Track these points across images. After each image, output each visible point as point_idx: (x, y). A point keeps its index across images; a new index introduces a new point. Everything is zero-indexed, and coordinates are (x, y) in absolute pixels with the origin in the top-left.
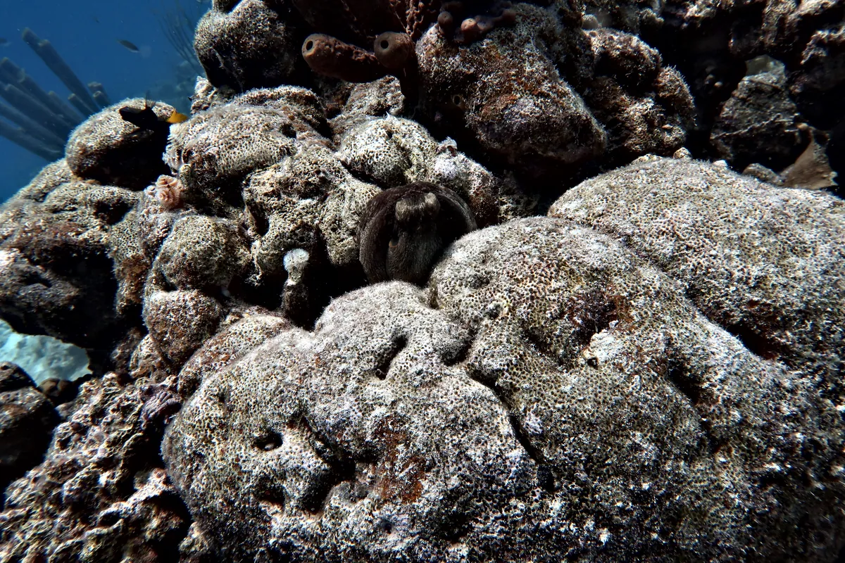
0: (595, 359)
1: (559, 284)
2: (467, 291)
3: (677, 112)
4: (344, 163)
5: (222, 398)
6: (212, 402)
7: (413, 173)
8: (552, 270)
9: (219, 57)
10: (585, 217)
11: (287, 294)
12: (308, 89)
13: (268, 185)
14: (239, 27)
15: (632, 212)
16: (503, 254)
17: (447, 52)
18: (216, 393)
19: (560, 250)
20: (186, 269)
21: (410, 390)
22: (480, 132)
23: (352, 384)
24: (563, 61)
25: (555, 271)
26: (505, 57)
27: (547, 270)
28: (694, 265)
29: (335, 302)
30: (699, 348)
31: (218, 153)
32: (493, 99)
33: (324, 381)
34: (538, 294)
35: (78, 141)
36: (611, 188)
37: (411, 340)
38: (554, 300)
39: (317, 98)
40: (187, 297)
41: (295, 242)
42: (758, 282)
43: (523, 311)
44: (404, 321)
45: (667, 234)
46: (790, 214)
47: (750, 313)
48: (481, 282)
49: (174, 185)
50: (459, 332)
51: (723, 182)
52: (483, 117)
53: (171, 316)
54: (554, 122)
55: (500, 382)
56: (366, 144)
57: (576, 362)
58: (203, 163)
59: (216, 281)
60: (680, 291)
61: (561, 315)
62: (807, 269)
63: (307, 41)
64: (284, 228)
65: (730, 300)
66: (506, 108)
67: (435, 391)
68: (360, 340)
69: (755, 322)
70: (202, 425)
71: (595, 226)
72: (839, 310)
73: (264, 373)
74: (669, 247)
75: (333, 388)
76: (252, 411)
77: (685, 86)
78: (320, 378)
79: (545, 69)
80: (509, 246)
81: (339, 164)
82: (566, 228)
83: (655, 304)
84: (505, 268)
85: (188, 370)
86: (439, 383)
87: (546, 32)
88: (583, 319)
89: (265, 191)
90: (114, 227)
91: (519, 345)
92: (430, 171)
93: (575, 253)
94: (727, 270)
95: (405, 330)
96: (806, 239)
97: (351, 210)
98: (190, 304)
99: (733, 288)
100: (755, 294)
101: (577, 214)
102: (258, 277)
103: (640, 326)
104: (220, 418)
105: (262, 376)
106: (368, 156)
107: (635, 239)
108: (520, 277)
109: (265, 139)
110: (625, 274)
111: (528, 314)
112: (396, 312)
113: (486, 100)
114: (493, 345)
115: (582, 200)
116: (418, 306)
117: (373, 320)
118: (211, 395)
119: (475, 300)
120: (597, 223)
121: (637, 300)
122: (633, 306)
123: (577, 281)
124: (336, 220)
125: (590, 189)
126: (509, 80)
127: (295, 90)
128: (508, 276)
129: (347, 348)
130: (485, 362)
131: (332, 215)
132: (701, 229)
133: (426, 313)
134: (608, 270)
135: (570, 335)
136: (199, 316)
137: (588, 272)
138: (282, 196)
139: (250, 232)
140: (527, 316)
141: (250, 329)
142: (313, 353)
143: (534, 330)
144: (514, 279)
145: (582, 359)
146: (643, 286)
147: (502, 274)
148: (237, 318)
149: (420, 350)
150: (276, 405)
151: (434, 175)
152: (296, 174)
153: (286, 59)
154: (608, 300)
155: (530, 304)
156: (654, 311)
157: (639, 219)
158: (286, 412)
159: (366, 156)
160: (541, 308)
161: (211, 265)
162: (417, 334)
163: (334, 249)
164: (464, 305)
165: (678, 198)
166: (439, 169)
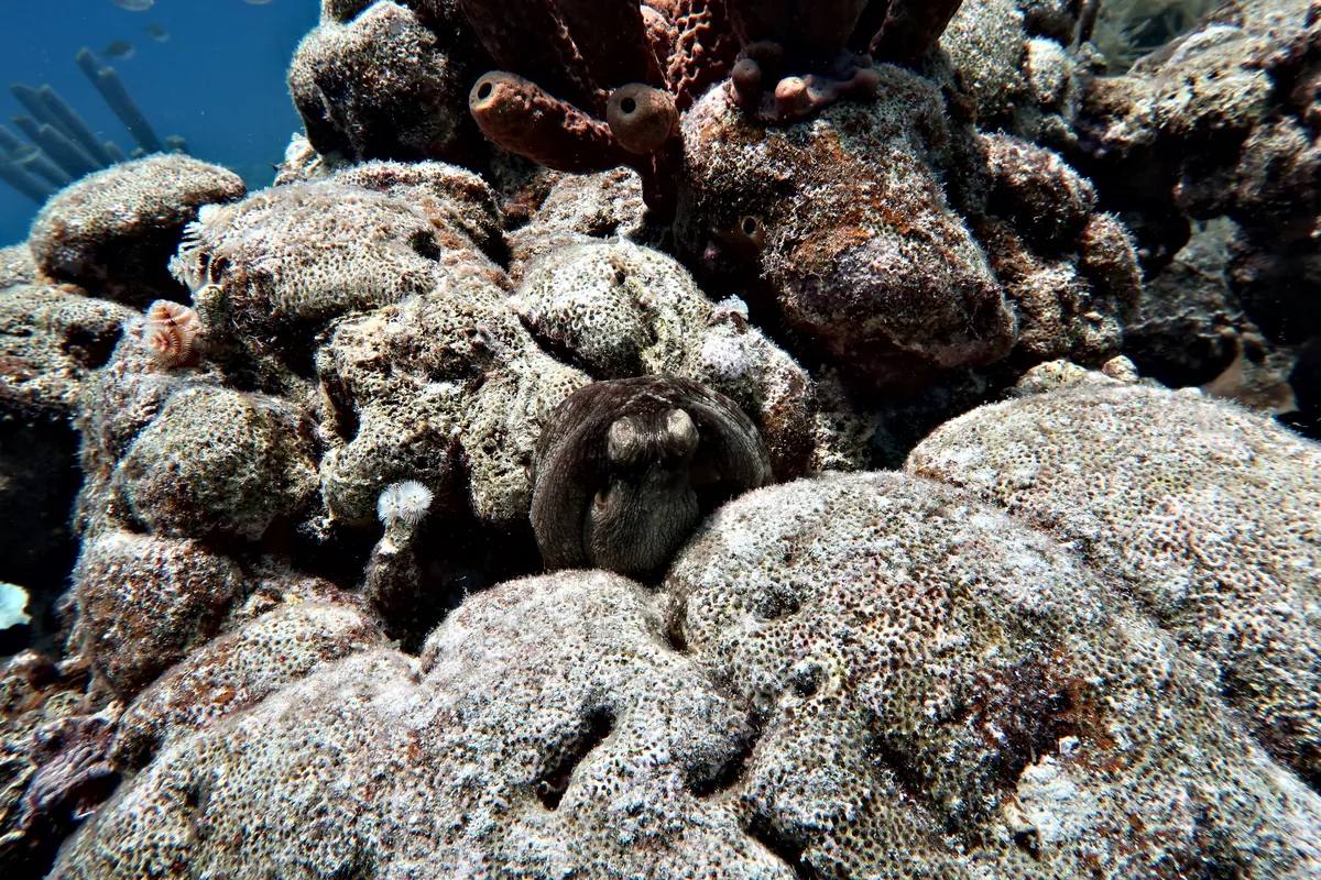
0: (1034, 833)
1: (954, 638)
2: (750, 622)
4: (525, 321)
6: (170, 805)
7: (658, 356)
8: (939, 602)
9: (324, 100)
10: (992, 484)
11: (376, 569)
12: (476, 173)
13: (368, 346)
14: (364, 50)
15: (1095, 491)
16: (831, 549)
18: (182, 785)
19: (953, 560)
20: (174, 495)
21: (609, 851)
22: (787, 289)
23: (482, 818)
25: (945, 605)
27: (927, 602)
28: (1235, 628)
29: (472, 603)
30: (1269, 838)
31: (280, 270)
32: (822, 232)
33: (420, 800)
34: (907, 655)
35: (54, 213)
36: (1044, 432)
37: (622, 723)
38: (943, 676)
39: (490, 191)
40: (168, 554)
41: (407, 467)
43: (873, 691)
44: (611, 675)
45: (1175, 550)
48: (780, 605)
49: (184, 322)
50: (730, 717)
51: (1281, 451)
52: (798, 264)
53: (126, 591)
54: (934, 289)
55: (813, 855)
56: (573, 289)
57: (989, 834)
58: (248, 287)
59: (236, 525)
60: (1210, 684)
61: (959, 714)
63: (481, 82)
66: (844, 252)
67: (665, 863)
68: (512, 709)
70: (133, 863)
71: (1013, 508)
73: (293, 757)
74: (1178, 578)
75: (439, 821)
76: (249, 849)
77: (1133, 249)
78: (411, 793)
79: (925, 189)
80: (845, 534)
81: (516, 321)
82: (963, 509)
83: (1163, 711)
84: (834, 583)
85: (141, 713)
86: (677, 844)
87: (928, 122)
88: (1007, 730)
89: (361, 358)
90: (93, 375)
91: (862, 774)
92: (692, 357)
93: (985, 571)
94: (1314, 651)
95: (613, 695)
97: (527, 414)
98: (172, 569)
101: (973, 475)
102: (326, 523)
103: (1131, 763)
104: (179, 849)
105: (287, 764)
106: (575, 312)
107: (1103, 549)
108: (868, 610)
109: (376, 254)
110: (1092, 631)
111: (885, 700)
112: (597, 651)
113: (807, 233)
114: (804, 763)
115: (983, 447)
116: (644, 641)
117: (546, 663)
118: (172, 788)
119: (767, 646)
120: (1018, 503)
121: (1122, 697)
122: (1112, 710)
123: (991, 635)
124: (495, 431)
125: (998, 426)
126: (856, 201)
127: (451, 171)
128: (842, 603)
129: (482, 726)
130: (782, 802)
131: (488, 419)
132: (1249, 549)
133: (661, 661)
134: (1057, 618)
135: (976, 765)
136: (186, 596)
137: (1014, 616)
138: (395, 370)
139: (322, 431)
140: (881, 706)
141: (289, 636)
142: (405, 726)
143: (896, 740)
144: (855, 613)
145: (1003, 828)
146: (1133, 664)
147: (829, 596)
148: (271, 602)
149: (640, 753)
150: (304, 842)
151: (700, 365)
152: (427, 331)
153: (442, 117)
154: (1056, 686)
155: (889, 678)
156: (1161, 729)
157: (1110, 509)
158: (323, 863)
159: (570, 313)
160: (913, 690)
161: (229, 492)
162: (637, 709)
163: (485, 488)
164: (743, 654)
165: (1191, 473)
166: (712, 354)
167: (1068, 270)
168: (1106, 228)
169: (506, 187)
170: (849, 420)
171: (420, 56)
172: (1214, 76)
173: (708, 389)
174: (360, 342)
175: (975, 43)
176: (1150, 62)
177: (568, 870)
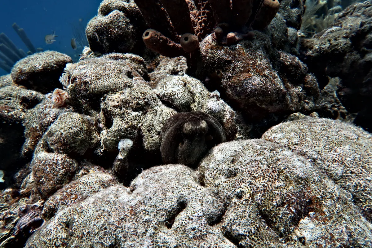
2: (223, 178)
4: (158, 96)
5: (68, 225)
6: (61, 227)
7: (195, 106)
8: (276, 174)
10: (287, 143)
11: (117, 163)
12: (141, 57)
13: (116, 101)
14: (110, 23)
15: (316, 146)
16: (245, 159)
18: (64, 221)
20: (61, 142)
23: (151, 230)
28: (356, 184)
29: (145, 172)
32: (239, 74)
35: (19, 66)
36: (301, 130)
37: (189, 205)
39: (145, 62)
40: (59, 158)
41: (126, 135)
43: (259, 198)
44: (185, 192)
48: (231, 174)
51: (365, 137)
52: (232, 83)
53: (47, 168)
54: (269, 90)
55: (243, 242)
57: (291, 238)
59: (78, 150)
60: (350, 199)
64: (121, 126)
66: (245, 80)
67: (202, 244)
68: (159, 201)
70: (51, 243)
73: (97, 213)
74: (340, 170)
75: (139, 231)
76: (85, 238)
77: (317, 84)
79: (267, 63)
80: (249, 155)
82: (281, 149)
85: (50, 202)
86: (205, 238)
88: (296, 209)
89: (114, 105)
91: (256, 220)
93: (288, 166)
97: (159, 121)
98: (60, 162)
101: (281, 141)
102: (102, 150)
103: (330, 219)
104: (64, 239)
105: (95, 215)
106: (173, 94)
107: (318, 161)
111: (262, 200)
112: (181, 185)
113: (235, 74)
114: (240, 217)
115: (284, 133)
116: (194, 183)
117: (167, 188)
118: (61, 222)
122: (324, 205)
123: (290, 183)
124: (150, 125)
125: (288, 128)
126: (248, 66)
129: (150, 205)
130: (234, 227)
131: (149, 122)
132: (359, 162)
133: (199, 189)
134: (308, 179)
135: (288, 219)
136: (64, 170)
137: (296, 178)
138: (123, 108)
140: (261, 202)
141: (93, 181)
142: (129, 205)
143: (265, 211)
145: (295, 236)
146: (329, 192)
147: (245, 172)
148: (86, 172)
149: (194, 213)
150: (101, 237)
151: (207, 109)
152: (132, 98)
153: (131, 42)
154: (308, 198)
155: (263, 194)
156: (338, 210)
157: (320, 151)
158: (106, 243)
160: (270, 198)
161: (76, 141)
162: (193, 202)
163: (147, 141)
164: (222, 187)
165: (342, 142)
166: (211, 106)
167: (300, 88)
168: (310, 77)
171: (125, 25)
172: (335, 39)
173: (209, 115)
177: (175, 245)
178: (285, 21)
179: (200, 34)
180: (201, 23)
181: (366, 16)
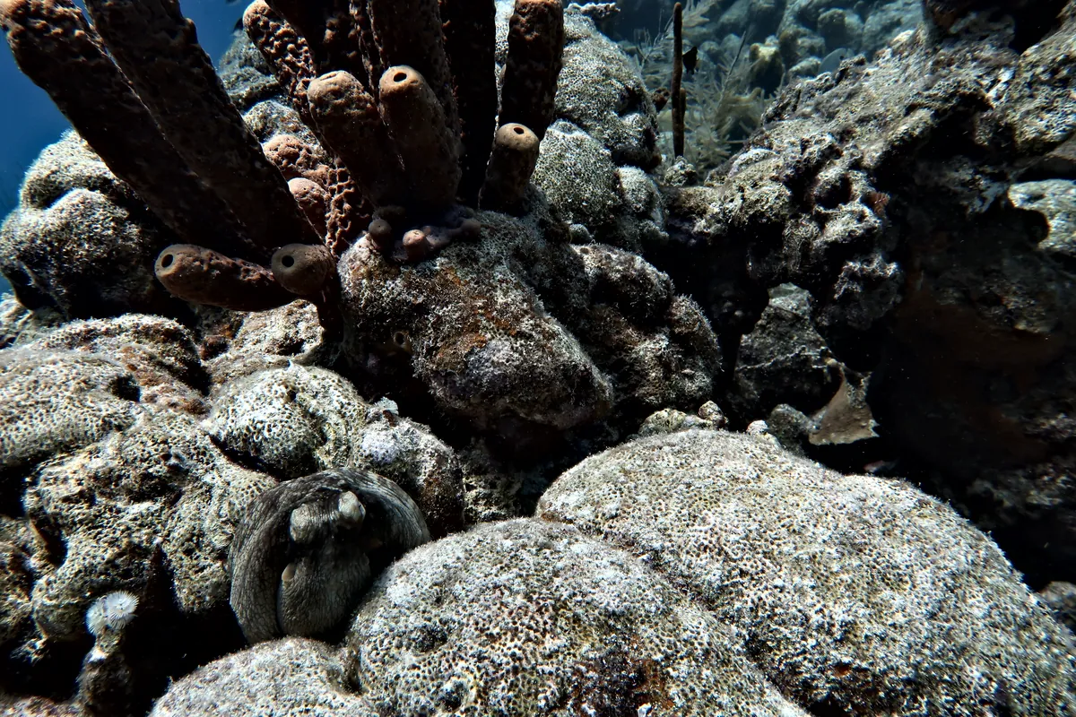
2: (409, 657)
3: (698, 353)
4: (215, 440)
7: (328, 453)
8: (546, 617)
9: (28, 271)
10: (592, 518)
11: (89, 676)
12: (171, 318)
13: (72, 482)
14: (63, 230)
15: (658, 513)
16: (468, 588)
17: (384, 273)
19: (557, 581)
22: (434, 384)
24: (548, 285)
26: (468, 283)
27: (538, 617)
28: (753, 602)
29: (176, 689)
34: (524, 662)
36: (626, 473)
38: (551, 673)
41: (113, 580)
42: (845, 632)
43: (500, 695)
45: (711, 551)
46: (871, 521)
47: (840, 683)
48: (432, 639)
51: (777, 469)
52: (439, 365)
54: (541, 373)
56: (253, 409)
60: (738, 647)
62: (908, 610)
63: (164, 254)
64: (94, 557)
65: (810, 661)
66: (471, 353)
69: (849, 700)
71: (607, 534)
72: (959, 677)
74: (715, 571)
77: (705, 320)
79: (524, 301)
82: (566, 541)
83: (706, 672)
84: (471, 614)
87: (523, 251)
88: (597, 707)
92: (355, 450)
94: (800, 611)
96: (899, 561)
97: (220, 516)
99: (811, 642)
100: (844, 650)
101: (579, 513)
102: (39, 644)
106: (255, 428)
108: (496, 631)
109: (77, 404)
110: (657, 620)
111: (509, 701)
115: (586, 490)
116: (324, 690)
119: (421, 674)
120: (609, 530)
121: (677, 666)
122: (672, 677)
123: (585, 636)
124: (193, 535)
125: (596, 473)
126: (474, 315)
127: (148, 320)
128: (476, 629)
131: (186, 527)
132: (757, 543)
133: (338, 704)
137: (602, 618)
138: (99, 499)
139: (34, 562)
140: (507, 705)
144: (487, 635)
146: (684, 640)
147: (468, 625)
151: (362, 455)
152: (126, 462)
153: (140, 274)
155: (512, 682)
156: (704, 686)
157: (669, 526)
159: (251, 428)
160: (530, 688)
163: (187, 586)
164: (404, 684)
165: (720, 492)
166: (370, 446)
168: (684, 306)
169: (205, 322)
170: (499, 479)
171: (114, 228)
172: (755, 185)
174: (65, 480)
175: (577, 174)
176: (718, 173)
178: (607, 152)
179: (342, 233)
180: (339, 204)
181: (823, 114)
